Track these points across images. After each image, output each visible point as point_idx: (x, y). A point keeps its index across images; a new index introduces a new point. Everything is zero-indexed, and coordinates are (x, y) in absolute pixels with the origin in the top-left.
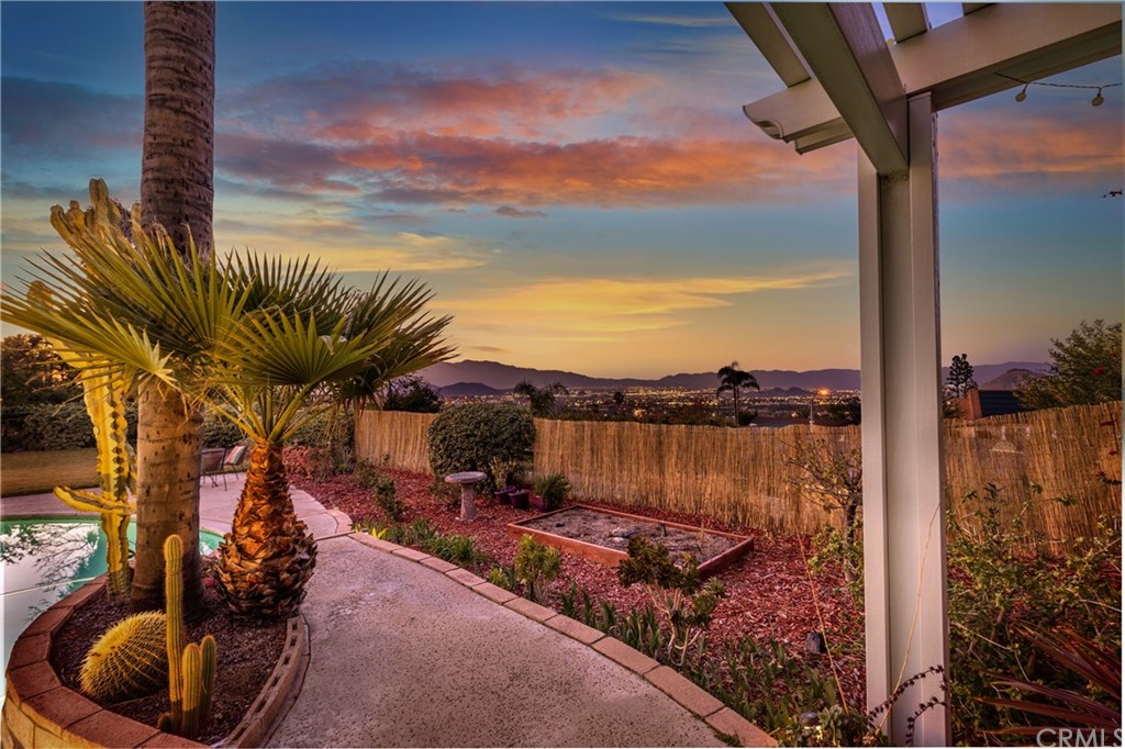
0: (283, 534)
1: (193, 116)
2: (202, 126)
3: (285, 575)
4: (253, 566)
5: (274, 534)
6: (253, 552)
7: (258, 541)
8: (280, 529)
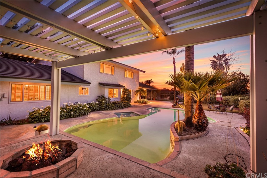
0: (201, 117)
1: (190, 51)
2: (191, 52)
3: (200, 123)
4: (196, 120)
5: (199, 116)
6: (196, 118)
7: (197, 116)
8: (200, 116)
